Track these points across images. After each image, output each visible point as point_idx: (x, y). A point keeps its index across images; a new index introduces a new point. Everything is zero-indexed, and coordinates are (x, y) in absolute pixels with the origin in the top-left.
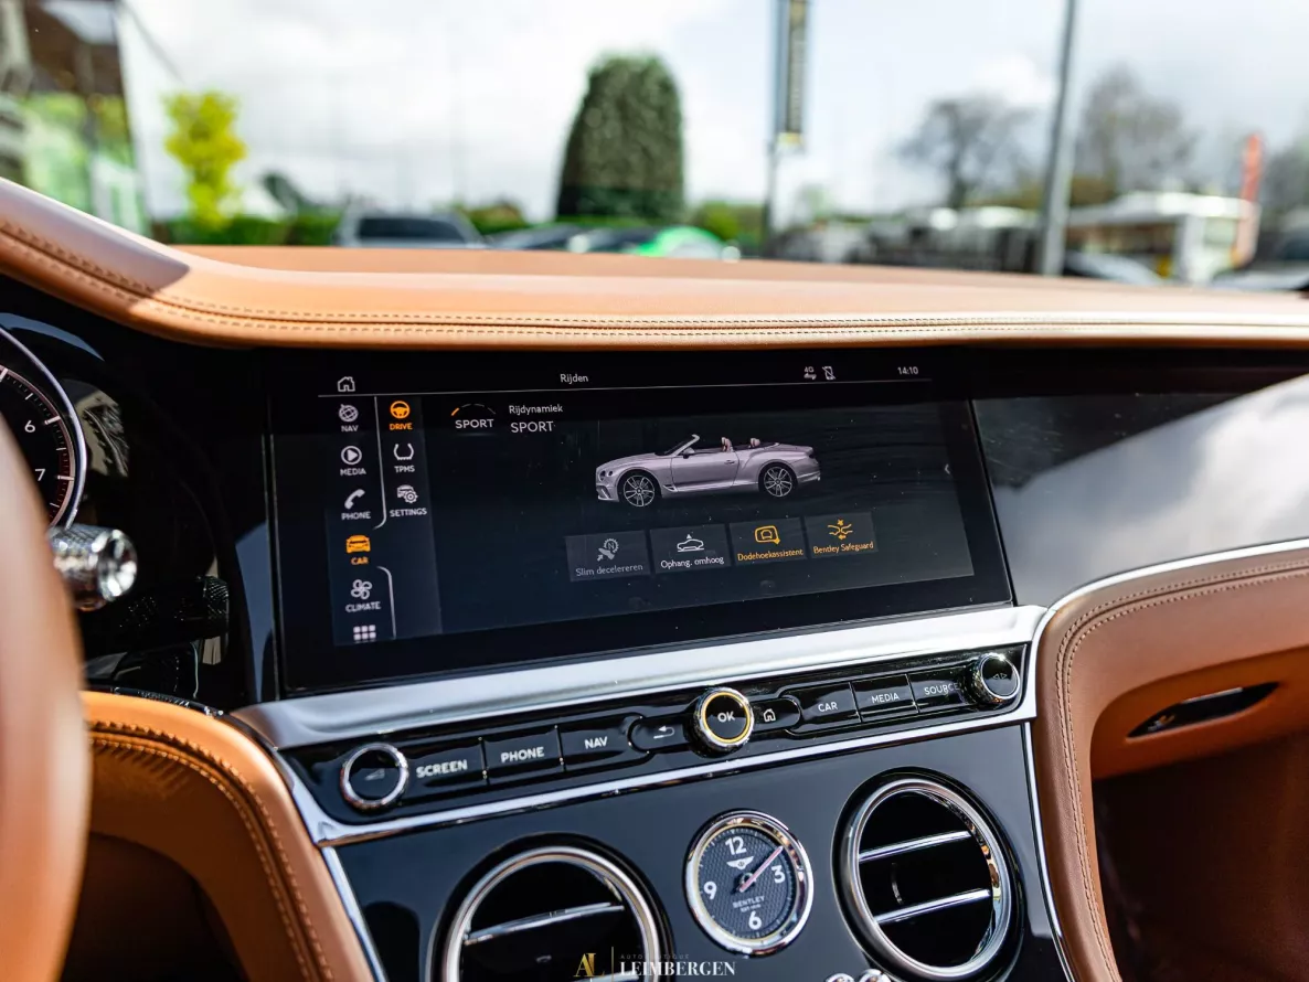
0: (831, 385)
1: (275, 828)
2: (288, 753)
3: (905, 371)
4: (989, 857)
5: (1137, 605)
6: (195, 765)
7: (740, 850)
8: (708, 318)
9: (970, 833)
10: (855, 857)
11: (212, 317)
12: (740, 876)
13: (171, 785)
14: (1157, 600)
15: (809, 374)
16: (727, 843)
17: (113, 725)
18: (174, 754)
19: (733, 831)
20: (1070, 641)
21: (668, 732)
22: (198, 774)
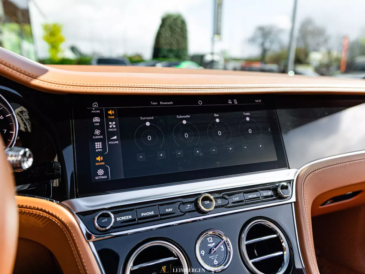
0: (236, 105)
1: (75, 236)
2: (78, 214)
3: (257, 101)
4: (283, 242)
5: (324, 169)
6: (51, 218)
7: (211, 241)
8: (201, 86)
9: (277, 235)
10: (244, 243)
11: (55, 85)
12: (212, 248)
13: (43, 224)
14: (329, 167)
15: (230, 102)
16: (207, 239)
17: (26, 206)
18: (45, 215)
19: (209, 236)
20: (305, 179)
21: (190, 207)
22: (52, 220)
